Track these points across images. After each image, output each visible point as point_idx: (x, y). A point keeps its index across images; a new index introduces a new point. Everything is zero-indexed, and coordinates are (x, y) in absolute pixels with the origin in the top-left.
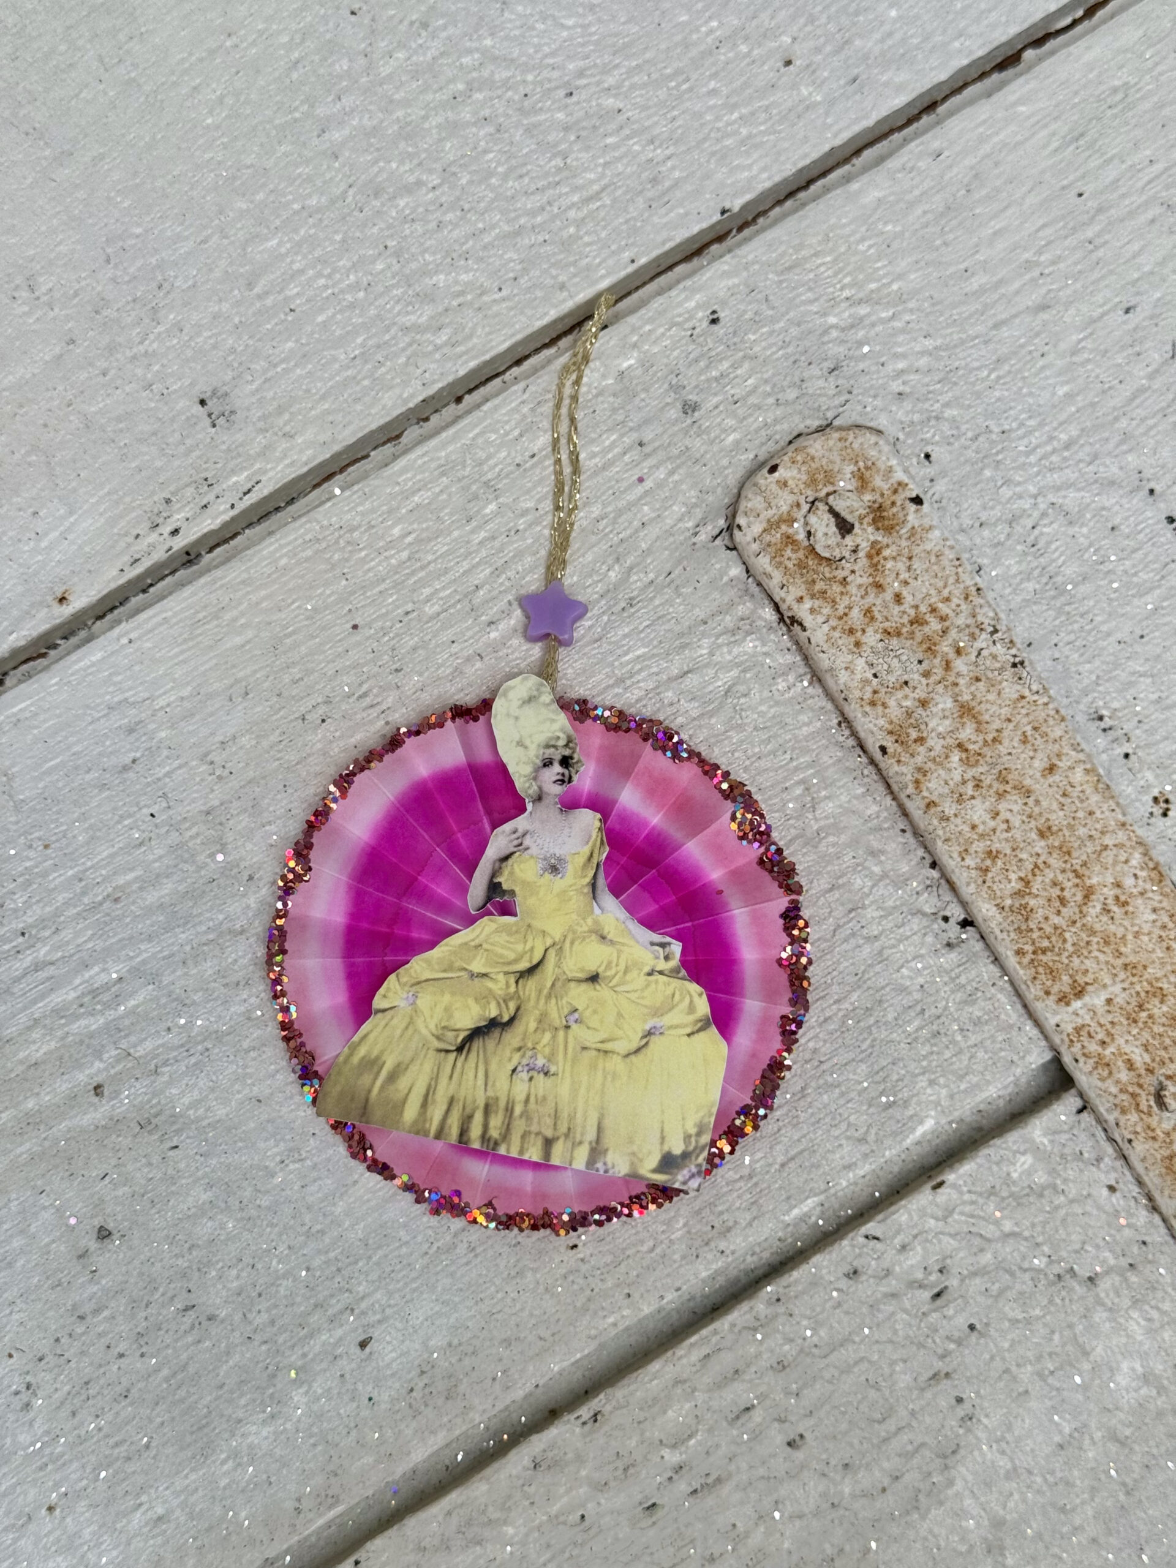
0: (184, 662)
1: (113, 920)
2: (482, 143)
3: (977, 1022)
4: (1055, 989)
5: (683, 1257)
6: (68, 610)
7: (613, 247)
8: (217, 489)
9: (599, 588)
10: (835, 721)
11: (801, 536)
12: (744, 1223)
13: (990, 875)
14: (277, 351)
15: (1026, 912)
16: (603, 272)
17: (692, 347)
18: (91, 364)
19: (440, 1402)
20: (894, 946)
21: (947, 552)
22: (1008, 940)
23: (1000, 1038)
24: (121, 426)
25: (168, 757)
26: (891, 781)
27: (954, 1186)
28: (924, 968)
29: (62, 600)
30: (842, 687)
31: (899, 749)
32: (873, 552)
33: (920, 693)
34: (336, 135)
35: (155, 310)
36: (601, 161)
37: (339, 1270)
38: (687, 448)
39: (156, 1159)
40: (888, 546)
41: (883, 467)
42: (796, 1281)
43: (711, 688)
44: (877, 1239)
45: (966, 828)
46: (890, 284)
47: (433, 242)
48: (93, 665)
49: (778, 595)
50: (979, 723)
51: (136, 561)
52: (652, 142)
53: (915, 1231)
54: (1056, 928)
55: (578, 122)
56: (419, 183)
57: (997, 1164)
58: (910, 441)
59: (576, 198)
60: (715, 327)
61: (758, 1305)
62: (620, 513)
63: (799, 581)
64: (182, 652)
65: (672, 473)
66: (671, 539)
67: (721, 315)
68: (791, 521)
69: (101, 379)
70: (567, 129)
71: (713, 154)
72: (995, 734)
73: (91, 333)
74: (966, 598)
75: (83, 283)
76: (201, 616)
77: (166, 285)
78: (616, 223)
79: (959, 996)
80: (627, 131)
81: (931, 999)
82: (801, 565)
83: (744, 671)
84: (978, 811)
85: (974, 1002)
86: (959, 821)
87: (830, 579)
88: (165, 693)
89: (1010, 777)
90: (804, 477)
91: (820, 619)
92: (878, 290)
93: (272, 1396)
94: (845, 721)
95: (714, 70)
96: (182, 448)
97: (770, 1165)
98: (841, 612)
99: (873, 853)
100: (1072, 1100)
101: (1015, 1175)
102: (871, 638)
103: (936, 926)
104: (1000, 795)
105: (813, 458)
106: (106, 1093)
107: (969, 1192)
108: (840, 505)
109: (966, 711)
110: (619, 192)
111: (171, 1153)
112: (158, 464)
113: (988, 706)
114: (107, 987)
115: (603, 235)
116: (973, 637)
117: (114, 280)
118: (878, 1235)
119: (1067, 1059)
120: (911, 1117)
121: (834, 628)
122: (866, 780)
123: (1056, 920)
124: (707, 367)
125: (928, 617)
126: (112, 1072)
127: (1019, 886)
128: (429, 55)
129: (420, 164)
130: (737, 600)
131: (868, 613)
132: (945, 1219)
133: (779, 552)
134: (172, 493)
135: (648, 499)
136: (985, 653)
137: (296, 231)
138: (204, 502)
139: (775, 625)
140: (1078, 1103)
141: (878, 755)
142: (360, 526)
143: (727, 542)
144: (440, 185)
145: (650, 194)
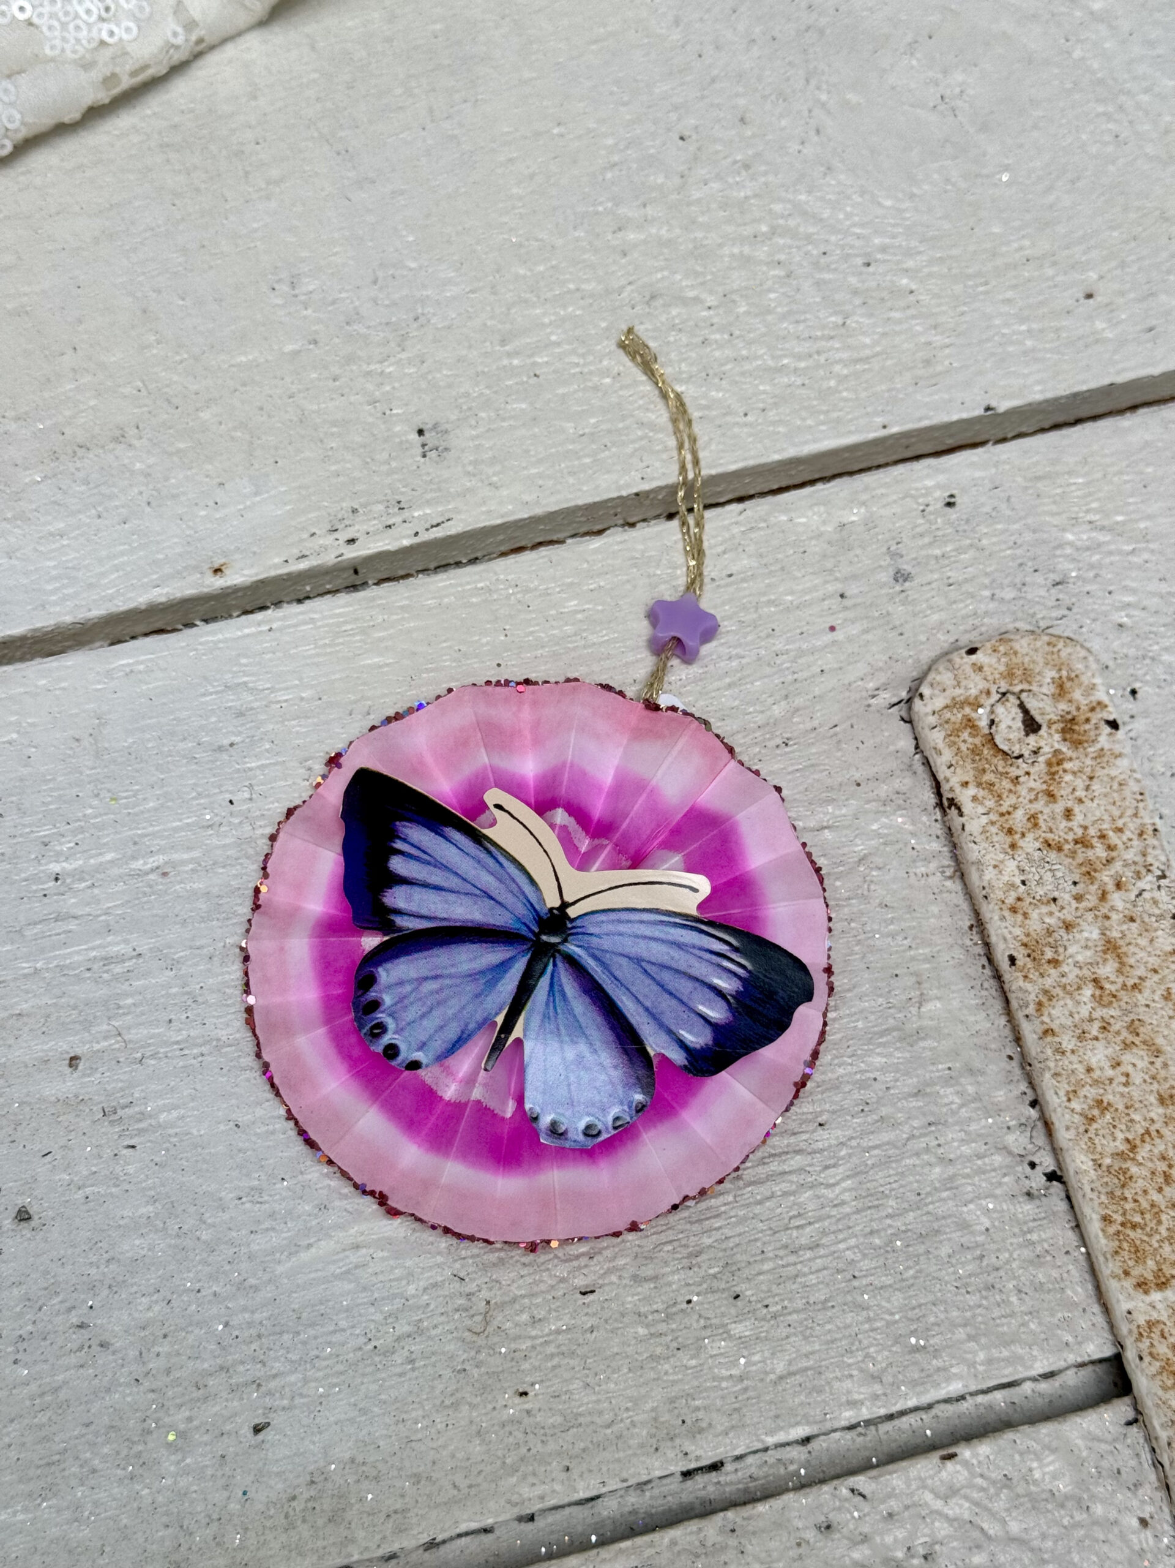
0: (317, 665)
1: (153, 893)
2: (770, 283)
3: (1039, 1288)
4: (1136, 1272)
5: (642, 1446)
6: (219, 583)
7: (869, 409)
8: (406, 514)
9: (760, 719)
10: (968, 924)
11: (984, 723)
12: (720, 1428)
13: (1095, 1126)
14: (509, 407)
15: (1125, 1179)
16: (853, 428)
17: (921, 521)
18: (326, 367)
19: (320, 1522)
20: (968, 1176)
21: (1132, 783)
22: (1097, 1201)
23: (1060, 1315)
24: (335, 430)
25: (267, 751)
26: (1011, 996)
27: (966, 1464)
28: (994, 1210)
29: (217, 571)
30: (985, 884)
31: (1030, 965)
32: (1054, 760)
33: (1068, 915)
34: (632, 236)
35: (404, 337)
36: (880, 330)
37: (259, 1336)
38: (888, 614)
39: (108, 1153)
40: (1071, 759)
41: (1086, 682)
42: (760, 1515)
43: (846, 850)
44: (864, 1497)
45: (1081, 1069)
46: (1137, 521)
47: (693, 355)
48: (225, 641)
49: (942, 773)
50: (1122, 964)
51: (304, 556)
52: (935, 327)
53: (908, 1502)
54: (1153, 1206)
55: (867, 290)
56: (697, 300)
57: (1021, 1454)
58: (1118, 672)
59: (845, 355)
60: (948, 509)
61: (711, 1529)
62: (801, 653)
63: (969, 766)
64: (318, 655)
65: (866, 631)
66: (847, 694)
67: (958, 500)
68: (976, 705)
69: (330, 383)
70: (855, 292)
71: (993, 354)
72: (1137, 981)
73: (337, 340)
74: (1141, 834)
75: (343, 295)
76: (349, 627)
77: (422, 320)
78: (878, 389)
79: (1027, 1253)
80: (912, 311)
81: (993, 1246)
82: (975, 751)
83: (885, 844)
84: (1099, 1055)
85: (1041, 1265)
86: (1074, 1058)
87: (1002, 774)
88: (287, 689)
89: (1141, 1030)
90: (1002, 668)
91: (981, 810)
92: (1123, 523)
93: (139, 1455)
94: (979, 925)
95: (1014, 282)
96: (385, 468)
97: (767, 1373)
98: (1004, 809)
99: (971, 1071)
100: (1123, 1408)
101: (1037, 1475)
102: (1030, 844)
103: (1019, 1169)
104: (1127, 1046)
105: (1016, 653)
106: (80, 1067)
107: (982, 1476)
108: (1032, 704)
109: (1111, 947)
110: (889, 363)
111: (125, 1151)
112: (357, 474)
113: (1137, 950)
114: (121, 959)
115: (863, 395)
116: (1138, 876)
117: (375, 301)
118: (864, 1492)
119: (1130, 1355)
120: (939, 1369)
121: (993, 823)
122: (984, 993)
123: (1155, 1196)
124: (930, 544)
125: (1095, 841)
126: (97, 1047)
127: (1123, 1147)
128: (742, 194)
129: (703, 284)
130: (898, 772)
131: (1033, 819)
132: (946, 1499)
133: (955, 732)
134: (361, 505)
135: (834, 649)
136: (1146, 895)
137: (564, 307)
138: (390, 522)
139: (930, 808)
140: (1131, 1415)
141: (1004, 964)
142: (536, 589)
143: (904, 714)
144: (717, 307)
145: (920, 372)
